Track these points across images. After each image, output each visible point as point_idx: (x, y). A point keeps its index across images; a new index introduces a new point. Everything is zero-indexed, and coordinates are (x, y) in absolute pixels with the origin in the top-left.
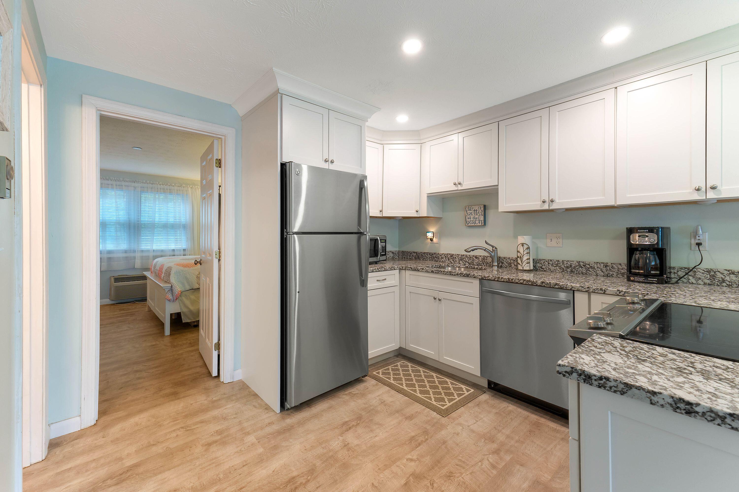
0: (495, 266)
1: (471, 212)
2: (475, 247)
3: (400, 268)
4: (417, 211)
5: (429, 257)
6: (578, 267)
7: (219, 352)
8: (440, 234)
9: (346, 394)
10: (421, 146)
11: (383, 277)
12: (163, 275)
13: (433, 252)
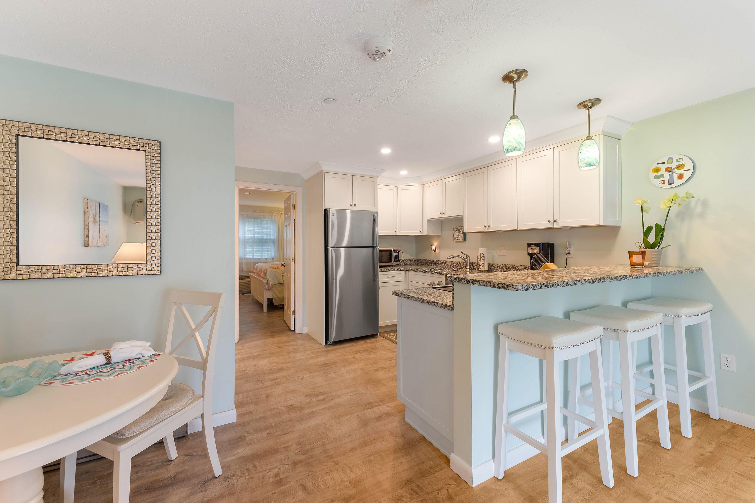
0: (468, 268)
1: (456, 231)
2: (454, 256)
3: (405, 270)
4: (420, 231)
5: (433, 263)
6: (512, 269)
7: (294, 316)
8: (441, 247)
9: (363, 342)
10: (423, 186)
11: (393, 275)
12: (262, 274)
13: (435, 259)
